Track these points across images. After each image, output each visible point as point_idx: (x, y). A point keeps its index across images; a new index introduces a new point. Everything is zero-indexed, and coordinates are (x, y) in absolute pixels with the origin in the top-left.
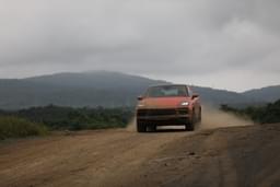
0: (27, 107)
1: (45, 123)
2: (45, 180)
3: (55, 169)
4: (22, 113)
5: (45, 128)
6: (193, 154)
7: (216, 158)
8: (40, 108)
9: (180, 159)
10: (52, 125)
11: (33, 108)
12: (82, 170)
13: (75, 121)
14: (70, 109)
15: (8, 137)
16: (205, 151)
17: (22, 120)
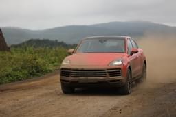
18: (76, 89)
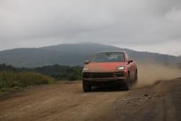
0: (41, 66)
1: (53, 76)
2: (53, 112)
3: (59, 105)
4: (38, 70)
5: (52, 79)
6: (146, 96)
7: (162, 98)
8: (49, 66)
9: (139, 99)
10: (57, 77)
11: (45, 67)
12: (76, 105)
13: (71, 74)
14: (69, 67)
15: (30, 85)
16: (154, 93)
17: (39, 74)
18: (92, 87)
